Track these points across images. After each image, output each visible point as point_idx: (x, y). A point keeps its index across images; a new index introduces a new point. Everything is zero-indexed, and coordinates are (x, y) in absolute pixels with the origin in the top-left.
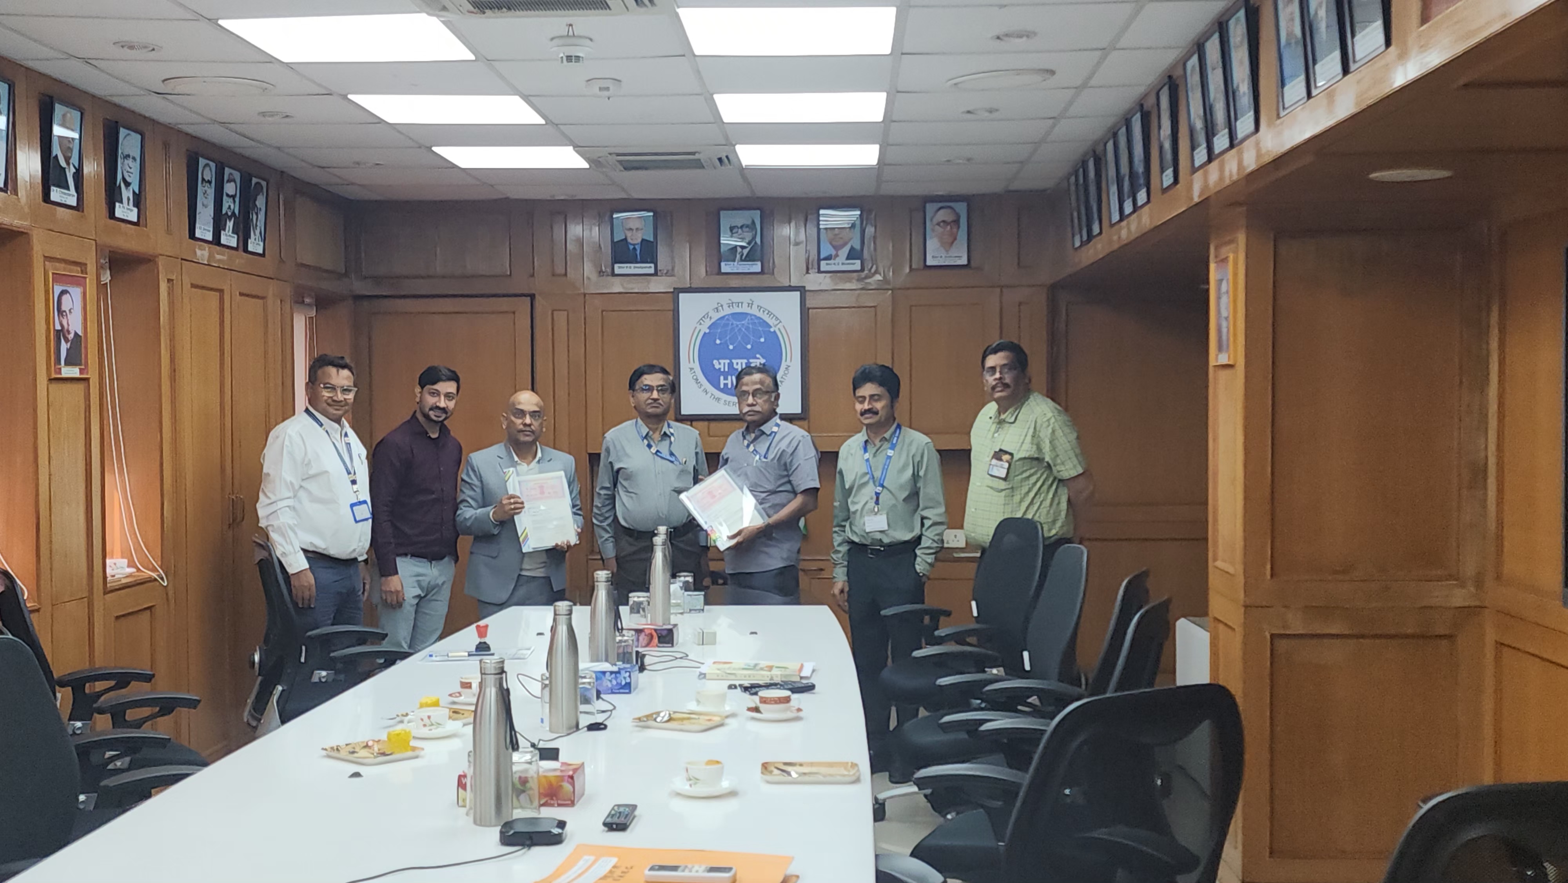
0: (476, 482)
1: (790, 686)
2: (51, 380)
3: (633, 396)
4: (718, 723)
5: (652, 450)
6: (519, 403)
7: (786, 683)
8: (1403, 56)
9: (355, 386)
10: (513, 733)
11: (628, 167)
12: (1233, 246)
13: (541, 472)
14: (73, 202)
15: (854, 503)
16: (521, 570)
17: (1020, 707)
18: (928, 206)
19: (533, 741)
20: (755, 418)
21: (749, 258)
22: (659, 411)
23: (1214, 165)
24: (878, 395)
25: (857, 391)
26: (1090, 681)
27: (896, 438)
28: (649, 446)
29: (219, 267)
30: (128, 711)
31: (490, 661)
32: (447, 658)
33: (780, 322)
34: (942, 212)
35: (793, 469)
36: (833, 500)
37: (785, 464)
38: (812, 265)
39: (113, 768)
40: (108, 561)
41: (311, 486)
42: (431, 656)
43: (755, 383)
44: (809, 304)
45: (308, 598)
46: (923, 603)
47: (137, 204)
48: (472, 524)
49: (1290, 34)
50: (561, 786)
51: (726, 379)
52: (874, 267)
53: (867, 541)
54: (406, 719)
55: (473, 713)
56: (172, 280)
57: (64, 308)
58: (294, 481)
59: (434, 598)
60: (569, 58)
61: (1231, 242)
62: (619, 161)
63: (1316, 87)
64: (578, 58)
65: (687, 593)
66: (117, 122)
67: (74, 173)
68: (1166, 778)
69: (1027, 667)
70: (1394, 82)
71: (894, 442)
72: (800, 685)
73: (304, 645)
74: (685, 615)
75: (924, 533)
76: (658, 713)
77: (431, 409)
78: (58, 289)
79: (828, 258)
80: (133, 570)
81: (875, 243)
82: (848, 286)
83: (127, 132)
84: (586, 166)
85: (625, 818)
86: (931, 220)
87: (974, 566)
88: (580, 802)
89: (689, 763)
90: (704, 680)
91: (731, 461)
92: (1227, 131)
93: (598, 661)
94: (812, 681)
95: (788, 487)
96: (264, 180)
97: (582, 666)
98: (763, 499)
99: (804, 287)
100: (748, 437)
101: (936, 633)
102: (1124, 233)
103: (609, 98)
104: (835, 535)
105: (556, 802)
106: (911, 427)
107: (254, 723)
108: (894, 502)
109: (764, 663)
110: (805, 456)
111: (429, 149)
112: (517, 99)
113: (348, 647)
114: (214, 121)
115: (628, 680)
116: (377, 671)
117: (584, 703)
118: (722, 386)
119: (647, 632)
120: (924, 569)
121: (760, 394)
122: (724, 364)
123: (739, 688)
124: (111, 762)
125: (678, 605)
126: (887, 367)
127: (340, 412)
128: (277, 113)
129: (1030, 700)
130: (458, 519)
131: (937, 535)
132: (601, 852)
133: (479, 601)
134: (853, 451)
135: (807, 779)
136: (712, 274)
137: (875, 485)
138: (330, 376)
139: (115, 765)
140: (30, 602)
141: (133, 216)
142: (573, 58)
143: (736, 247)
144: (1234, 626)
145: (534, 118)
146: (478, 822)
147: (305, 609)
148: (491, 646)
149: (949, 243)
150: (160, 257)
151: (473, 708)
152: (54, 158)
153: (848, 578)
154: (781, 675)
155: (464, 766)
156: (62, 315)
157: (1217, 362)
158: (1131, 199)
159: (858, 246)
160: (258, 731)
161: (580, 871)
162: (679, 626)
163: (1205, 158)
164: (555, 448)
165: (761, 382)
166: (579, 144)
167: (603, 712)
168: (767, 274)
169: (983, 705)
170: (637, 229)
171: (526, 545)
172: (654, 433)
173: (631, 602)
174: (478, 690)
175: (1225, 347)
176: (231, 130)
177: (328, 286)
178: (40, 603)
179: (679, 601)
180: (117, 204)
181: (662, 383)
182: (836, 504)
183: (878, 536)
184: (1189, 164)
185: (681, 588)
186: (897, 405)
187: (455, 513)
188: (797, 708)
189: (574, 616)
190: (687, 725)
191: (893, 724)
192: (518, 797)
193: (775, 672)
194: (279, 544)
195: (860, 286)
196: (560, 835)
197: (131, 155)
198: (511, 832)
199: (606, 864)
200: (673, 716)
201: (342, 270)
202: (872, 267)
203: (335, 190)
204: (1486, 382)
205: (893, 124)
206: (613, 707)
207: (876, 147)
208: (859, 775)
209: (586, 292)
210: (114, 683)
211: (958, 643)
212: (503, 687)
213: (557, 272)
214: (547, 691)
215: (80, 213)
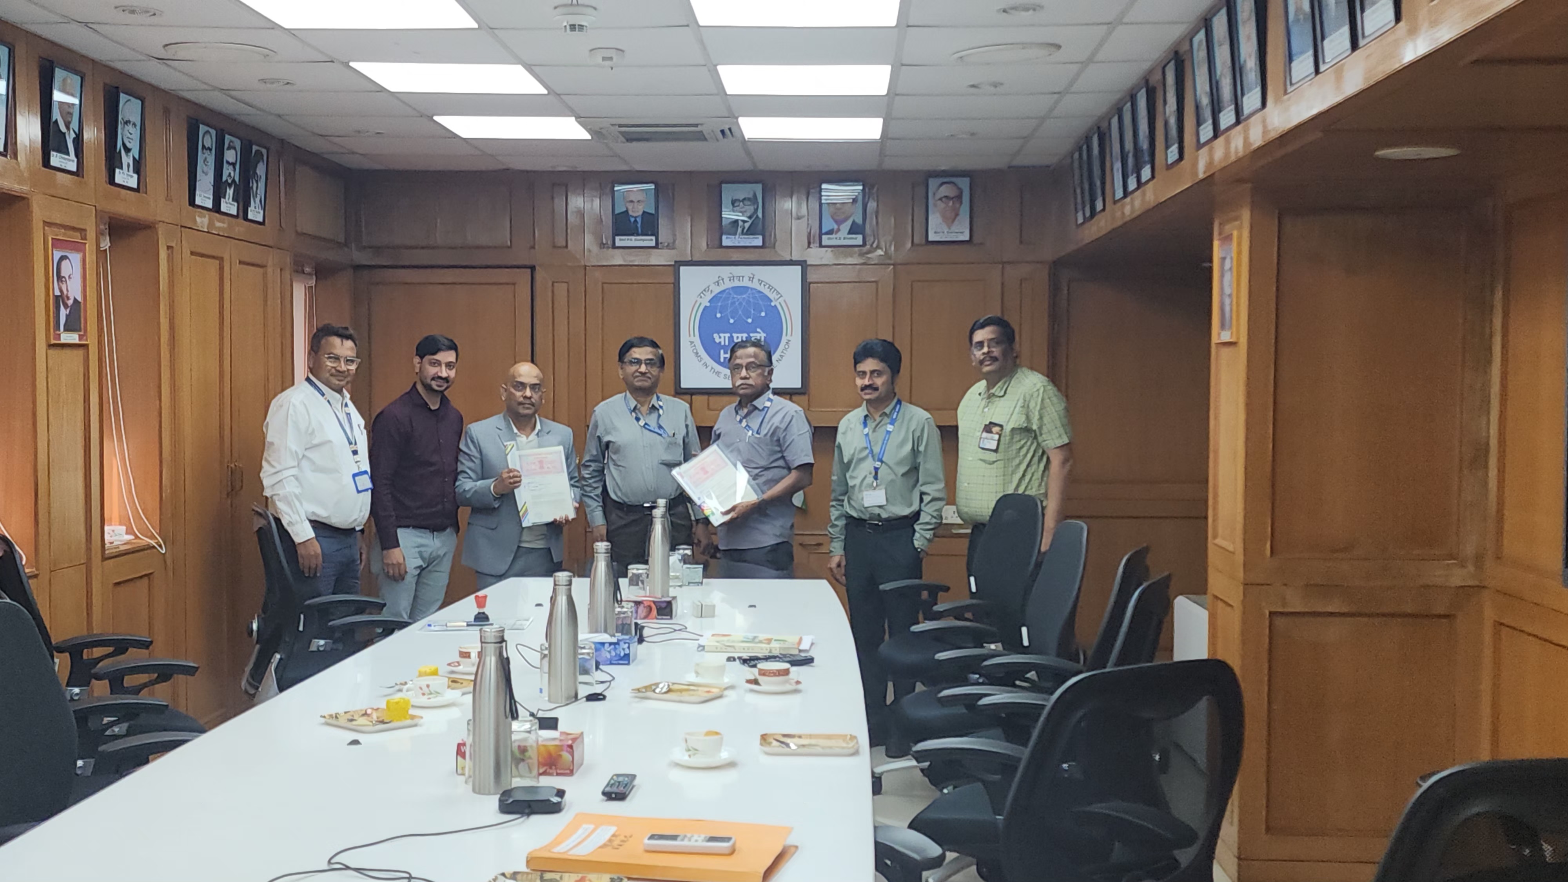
0: (474, 452)
1: (788, 659)
2: (51, 346)
3: (622, 368)
4: (718, 695)
5: (640, 423)
6: (520, 375)
7: (785, 656)
8: (1413, 32)
9: (357, 357)
10: (513, 702)
11: (631, 138)
12: (1237, 223)
14: (73, 167)
15: (852, 477)
17: (1018, 683)
19: (531, 711)
21: (751, 231)
22: (647, 384)
23: (1221, 140)
25: (858, 366)
26: (1089, 656)
27: (896, 413)
28: (638, 419)
29: (218, 235)
30: (125, 678)
31: (490, 631)
32: (446, 628)
33: (781, 296)
36: (831, 474)
37: (778, 440)
38: (814, 239)
39: (110, 733)
40: (106, 528)
42: (430, 625)
43: (750, 356)
44: (812, 277)
45: (314, 566)
46: (921, 578)
47: (137, 170)
49: (1299, 10)
50: (560, 756)
52: (876, 241)
54: (405, 687)
55: (473, 683)
56: (172, 247)
57: (63, 274)
59: (437, 569)
60: (573, 27)
61: (1236, 219)
62: (621, 132)
63: (1324, 63)
64: (581, 27)
65: (686, 566)
67: (74, 139)
68: (1165, 755)
69: (1026, 642)
70: (1403, 59)
71: (894, 417)
72: (799, 658)
73: (302, 613)
74: (684, 587)
75: (923, 508)
76: (657, 685)
77: (433, 379)
78: (57, 255)
79: (830, 232)
80: (131, 537)
81: (877, 218)
82: (849, 260)
84: (588, 137)
85: (624, 787)
88: (579, 771)
89: (688, 734)
90: (702, 653)
91: (724, 435)
92: (1233, 107)
93: (596, 632)
94: (811, 654)
95: (781, 463)
96: (265, 147)
97: (581, 637)
98: (757, 475)
99: (805, 261)
100: (740, 412)
101: (935, 608)
102: (1127, 210)
103: (612, 68)
104: (832, 509)
105: (555, 771)
106: (911, 403)
107: (252, 691)
108: (892, 477)
109: (762, 636)
110: (799, 430)
111: (431, 118)
112: (519, 68)
113: (346, 616)
114: (215, 88)
115: (627, 652)
116: (377, 639)
117: (583, 674)
118: (722, 360)
119: (646, 604)
120: (922, 545)
121: (753, 368)
122: (725, 337)
123: (737, 661)
124: (109, 728)
125: (677, 578)
127: (342, 383)
128: (277, 81)
129: (1028, 675)
131: (936, 510)
132: (600, 821)
133: (477, 572)
134: (852, 426)
135: (806, 751)
136: (713, 247)
137: (874, 460)
138: (334, 346)
139: (113, 731)
140: (28, 568)
141: (133, 182)
142: (577, 27)
143: (736, 221)
144: (1233, 604)
145: (536, 88)
146: (477, 790)
148: (490, 617)
149: (951, 219)
150: (160, 224)
151: (473, 677)
152: (54, 122)
153: (845, 553)
154: (780, 648)
155: (463, 734)
158: (1135, 175)
159: (859, 221)
160: (255, 699)
161: (579, 840)
162: (678, 599)
163: (1211, 134)
164: (554, 420)
165: (755, 356)
166: (582, 116)
167: (602, 682)
168: (768, 247)
169: (981, 681)
174: (478, 660)
176: (230, 96)
177: (330, 256)
178: (37, 568)
179: (678, 574)
180: (117, 171)
181: (650, 357)
182: (834, 478)
183: (877, 511)
184: (1195, 140)
185: (680, 561)
187: (454, 484)
188: (796, 680)
189: (573, 587)
190: (685, 697)
191: (890, 698)
192: (517, 767)
193: (774, 645)
194: (286, 514)
195: (861, 261)
196: (559, 804)
198: (510, 801)
199: (605, 833)
200: (671, 687)
201: (341, 238)
202: (873, 243)
203: (335, 159)
204: (1489, 362)
205: (897, 98)
206: (611, 678)
207: (880, 121)
208: (859, 747)
209: (586, 264)
210: (111, 649)
211: (956, 618)
212: (503, 656)
213: (558, 244)
214: (546, 661)
215: (80, 179)
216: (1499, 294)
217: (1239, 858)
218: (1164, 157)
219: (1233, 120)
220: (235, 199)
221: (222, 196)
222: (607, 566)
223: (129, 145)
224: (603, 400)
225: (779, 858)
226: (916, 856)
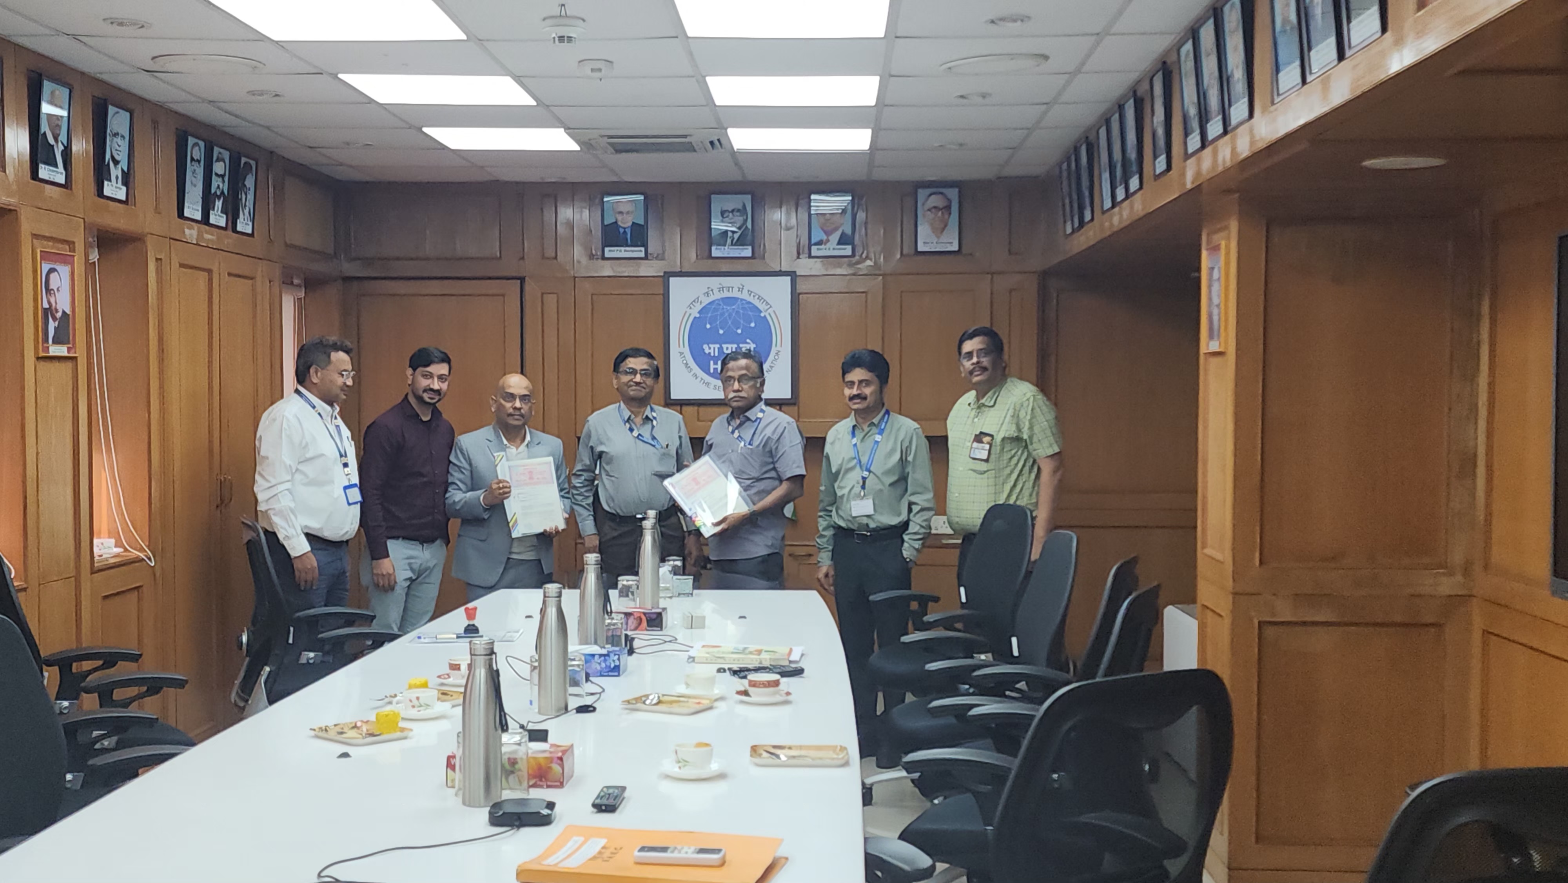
1: (778, 670)
2: (39, 358)
4: (709, 706)
6: (510, 387)
7: (775, 667)
8: (1399, 42)
10: (503, 715)
11: (620, 149)
12: (1226, 233)
13: (529, 457)
14: (61, 179)
15: (841, 488)
16: (511, 553)
17: (1007, 693)
18: (920, 191)
19: (521, 723)
20: (740, 404)
21: (740, 242)
23: (1208, 151)
24: (866, 380)
26: (1079, 665)
27: (884, 424)
28: (631, 430)
29: (207, 247)
30: (115, 691)
31: (480, 643)
32: (436, 640)
33: (771, 307)
34: (933, 197)
35: (778, 456)
37: (771, 452)
38: (803, 250)
39: (100, 747)
40: (95, 541)
42: (419, 638)
43: (741, 368)
44: (801, 287)
46: (910, 589)
47: (126, 183)
48: (462, 507)
49: (1285, 21)
50: (550, 768)
51: (716, 363)
52: (865, 252)
53: (853, 524)
54: (395, 700)
55: (462, 695)
56: (161, 259)
57: (51, 287)
59: (427, 580)
60: (561, 39)
61: (1224, 229)
62: (609, 143)
64: (570, 39)
65: (676, 577)
66: (105, 100)
67: (62, 151)
68: (1154, 765)
69: (1016, 653)
70: (1389, 69)
71: (882, 427)
72: (788, 670)
73: (292, 626)
74: (674, 598)
76: (647, 696)
77: (425, 391)
78: (46, 267)
79: (820, 243)
80: (121, 550)
81: (866, 229)
82: (839, 271)
83: (117, 109)
84: (577, 148)
85: (614, 800)
86: (923, 204)
88: (569, 783)
89: (678, 746)
90: (693, 664)
92: (1220, 117)
93: (587, 644)
94: (802, 665)
95: (773, 474)
96: (253, 159)
97: (571, 648)
99: (795, 272)
100: (732, 423)
101: (925, 619)
102: (1116, 220)
103: (601, 80)
104: (820, 520)
105: (545, 783)
107: (242, 704)
108: (880, 487)
109: (753, 647)
111: (420, 129)
112: (508, 80)
113: (337, 628)
114: (203, 101)
115: (617, 663)
116: (367, 651)
117: (573, 686)
118: (712, 371)
119: (636, 615)
120: (911, 555)
122: (714, 348)
123: (728, 672)
124: (97, 742)
125: (667, 589)
126: (877, 353)
128: (267, 92)
129: (1018, 686)
130: (447, 502)
131: (925, 520)
132: (589, 833)
134: (840, 436)
135: (795, 762)
136: (703, 258)
139: (102, 744)
140: (16, 581)
141: (121, 195)
142: (566, 38)
143: (726, 232)
144: (1222, 614)
145: (525, 99)
146: (467, 804)
148: (480, 629)
149: (940, 229)
150: (148, 235)
151: (462, 690)
154: (770, 659)
155: (452, 747)
156: (50, 294)
157: (1208, 349)
158: (1123, 186)
159: (849, 231)
160: (245, 712)
161: (569, 852)
162: (668, 610)
164: (544, 431)
165: (747, 368)
166: (571, 127)
167: (592, 694)
168: (758, 258)
169: (971, 691)
170: (628, 213)
171: (516, 531)
172: (636, 416)
173: (620, 586)
174: (467, 672)
175: (1216, 333)
176: (219, 108)
177: (319, 267)
178: (26, 581)
179: (668, 585)
180: (106, 183)
181: (645, 367)
183: (865, 521)
185: (670, 572)
186: (886, 390)
187: (444, 496)
188: (786, 691)
189: (563, 598)
190: (676, 708)
191: (880, 708)
192: (507, 779)
193: (764, 656)
194: (282, 528)
195: (850, 272)
196: (549, 816)
198: (501, 813)
199: (596, 845)
200: (661, 698)
201: (331, 251)
202: (863, 253)
203: (325, 170)
204: (1476, 373)
205: (886, 108)
206: (601, 690)
207: (868, 132)
208: (849, 758)
209: (576, 275)
210: (101, 662)
211: (946, 629)
212: (493, 669)
213: (547, 255)
214: (536, 673)
215: (69, 191)
216: (1486, 302)
217: (1230, 867)
219: (1220, 130)
220: (224, 211)
221: (211, 206)
223: (117, 158)
225: (769, 871)
226: (906, 868)
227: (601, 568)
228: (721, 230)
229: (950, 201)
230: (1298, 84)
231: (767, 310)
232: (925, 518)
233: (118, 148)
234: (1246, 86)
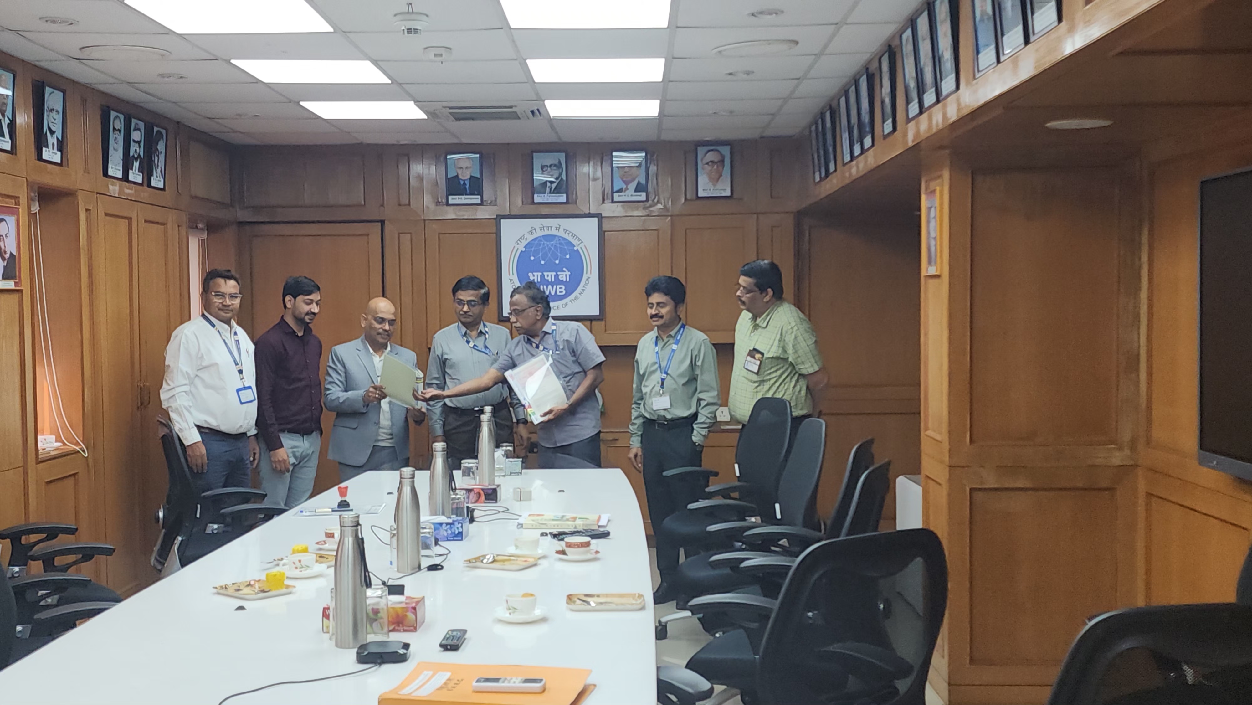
1: (590, 534)
4: (534, 563)
5: (470, 345)
7: (587, 531)
8: (1071, 30)
9: (240, 293)
10: (367, 574)
11: (459, 118)
12: (940, 181)
17: (773, 548)
18: (699, 148)
19: (383, 580)
23: (925, 115)
26: (828, 526)
27: (679, 336)
28: (468, 342)
29: (127, 199)
30: (56, 559)
31: (348, 516)
32: (315, 514)
33: (582, 242)
38: (607, 196)
39: (44, 604)
40: (39, 438)
41: (203, 375)
42: (302, 512)
44: (605, 227)
45: (201, 465)
46: (700, 466)
47: (60, 149)
49: (983, 13)
50: (406, 616)
52: (657, 197)
53: (654, 416)
54: (281, 563)
55: (335, 558)
56: (90, 210)
58: (189, 371)
59: (306, 465)
60: (409, 31)
61: (940, 177)
62: (450, 113)
63: (1004, 54)
64: (416, 30)
65: (507, 460)
67: (9, 124)
68: (888, 604)
69: (779, 516)
70: (1064, 51)
71: (678, 338)
72: (597, 533)
73: (200, 503)
74: (506, 477)
75: (700, 411)
76: (484, 556)
80: (59, 444)
81: (657, 179)
82: (636, 213)
84: (425, 117)
85: (458, 640)
86: (702, 160)
87: (737, 435)
88: (422, 628)
89: (509, 596)
90: (521, 529)
92: (934, 89)
93: (436, 515)
94: (608, 529)
97: (423, 518)
99: (601, 214)
101: (707, 490)
102: (854, 170)
103: (442, 63)
105: (402, 628)
107: (159, 567)
108: (675, 386)
109: (569, 515)
111: (298, 103)
112: (368, 63)
113: (236, 505)
114: (122, 82)
115: (460, 530)
116: (258, 524)
117: (425, 549)
119: (476, 491)
122: (537, 276)
123: (549, 536)
124: (42, 600)
125: (501, 469)
127: (229, 315)
128: (173, 75)
129: (780, 543)
131: (710, 413)
132: (437, 668)
135: (603, 607)
136: (527, 203)
137: (661, 373)
138: (219, 286)
139: (47, 601)
141: (57, 158)
142: (413, 30)
143: (546, 181)
144: (941, 483)
145: (381, 78)
146: (339, 646)
147: (198, 474)
148: (350, 504)
149: (716, 179)
150: (79, 191)
151: (335, 553)
154: (583, 524)
155: (327, 600)
158: (859, 143)
159: (643, 182)
160: (162, 572)
161: (421, 684)
162: (502, 486)
166: (419, 100)
167: (440, 555)
168: (571, 203)
169: (744, 547)
170: (467, 168)
174: (339, 539)
176: (133, 87)
177: (217, 214)
179: (502, 466)
180: (44, 149)
183: (662, 413)
184: (905, 117)
185: (504, 455)
188: (595, 550)
189: (415, 479)
190: (507, 565)
192: (371, 626)
193: (578, 522)
194: (177, 422)
195: (646, 213)
196: (405, 655)
197: (55, 109)
198: (366, 653)
199: (442, 678)
200: (496, 558)
201: (227, 200)
202: (655, 198)
203: (222, 137)
204: (1138, 289)
205: (671, 83)
206: (448, 552)
207: (657, 102)
208: (645, 604)
209: (426, 219)
210: (45, 535)
211: (724, 497)
212: (358, 537)
213: (402, 203)
214: (395, 540)
215: (14, 156)
216: (1145, 232)
217: (950, 684)
218: (881, 129)
219: (934, 99)
220: (141, 170)
221: (130, 167)
222: (444, 462)
223: (53, 129)
224: (440, 329)
225: (581, 695)
226: (690, 690)
227: (447, 453)
228: (542, 180)
229: (723, 157)
230: (994, 63)
231: (579, 244)
232: (711, 410)
233: (53, 121)
234: (954, 66)
